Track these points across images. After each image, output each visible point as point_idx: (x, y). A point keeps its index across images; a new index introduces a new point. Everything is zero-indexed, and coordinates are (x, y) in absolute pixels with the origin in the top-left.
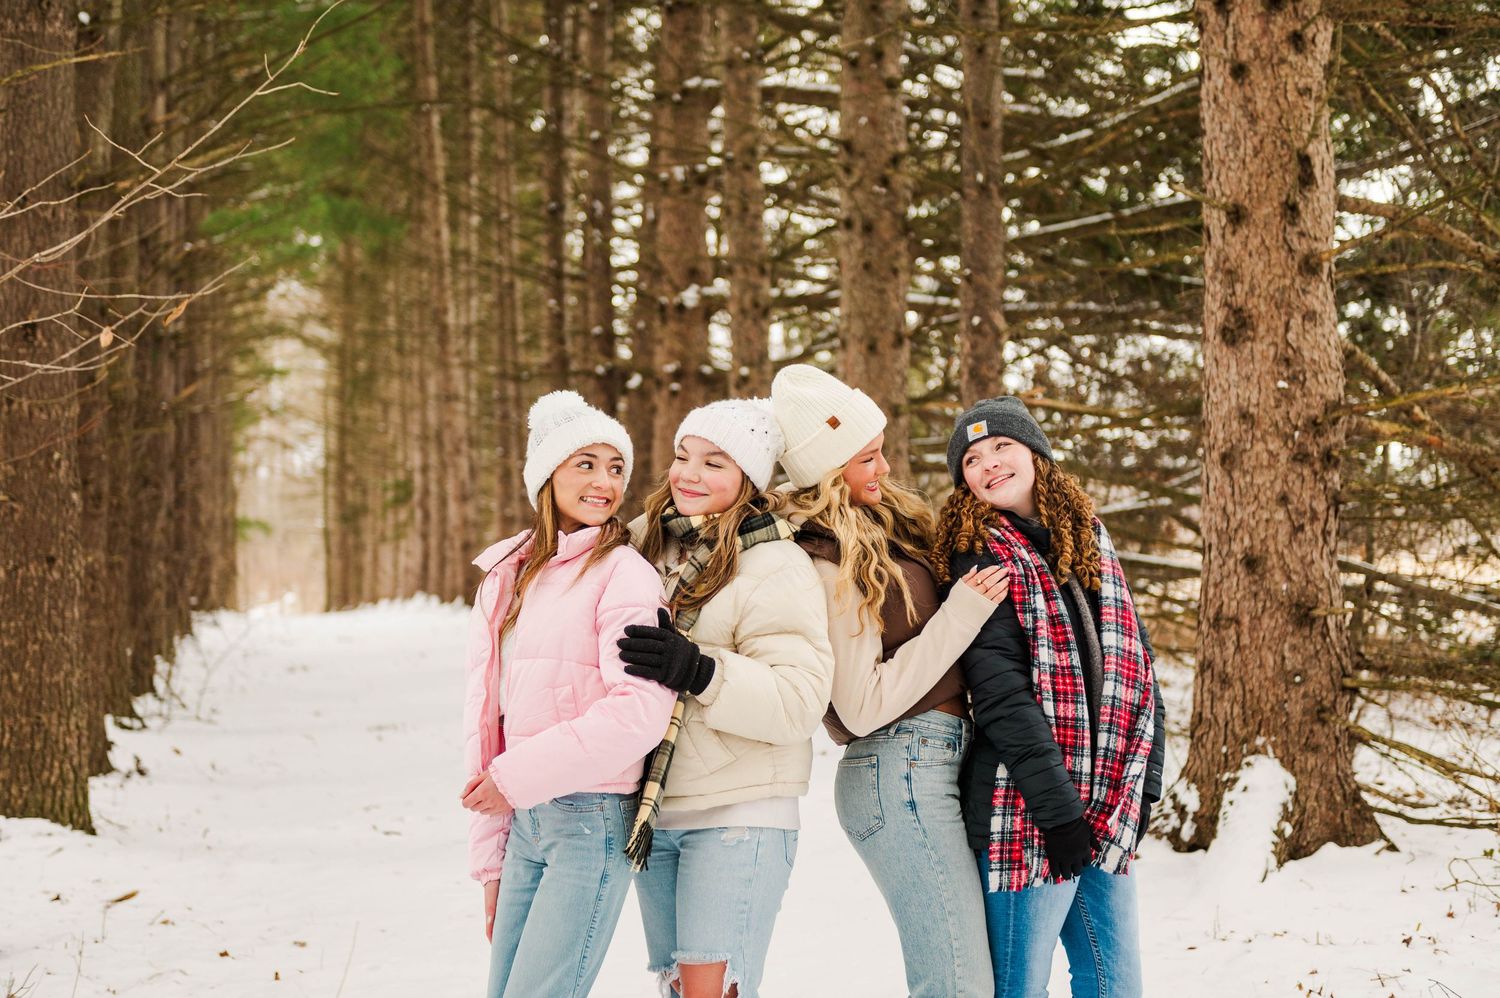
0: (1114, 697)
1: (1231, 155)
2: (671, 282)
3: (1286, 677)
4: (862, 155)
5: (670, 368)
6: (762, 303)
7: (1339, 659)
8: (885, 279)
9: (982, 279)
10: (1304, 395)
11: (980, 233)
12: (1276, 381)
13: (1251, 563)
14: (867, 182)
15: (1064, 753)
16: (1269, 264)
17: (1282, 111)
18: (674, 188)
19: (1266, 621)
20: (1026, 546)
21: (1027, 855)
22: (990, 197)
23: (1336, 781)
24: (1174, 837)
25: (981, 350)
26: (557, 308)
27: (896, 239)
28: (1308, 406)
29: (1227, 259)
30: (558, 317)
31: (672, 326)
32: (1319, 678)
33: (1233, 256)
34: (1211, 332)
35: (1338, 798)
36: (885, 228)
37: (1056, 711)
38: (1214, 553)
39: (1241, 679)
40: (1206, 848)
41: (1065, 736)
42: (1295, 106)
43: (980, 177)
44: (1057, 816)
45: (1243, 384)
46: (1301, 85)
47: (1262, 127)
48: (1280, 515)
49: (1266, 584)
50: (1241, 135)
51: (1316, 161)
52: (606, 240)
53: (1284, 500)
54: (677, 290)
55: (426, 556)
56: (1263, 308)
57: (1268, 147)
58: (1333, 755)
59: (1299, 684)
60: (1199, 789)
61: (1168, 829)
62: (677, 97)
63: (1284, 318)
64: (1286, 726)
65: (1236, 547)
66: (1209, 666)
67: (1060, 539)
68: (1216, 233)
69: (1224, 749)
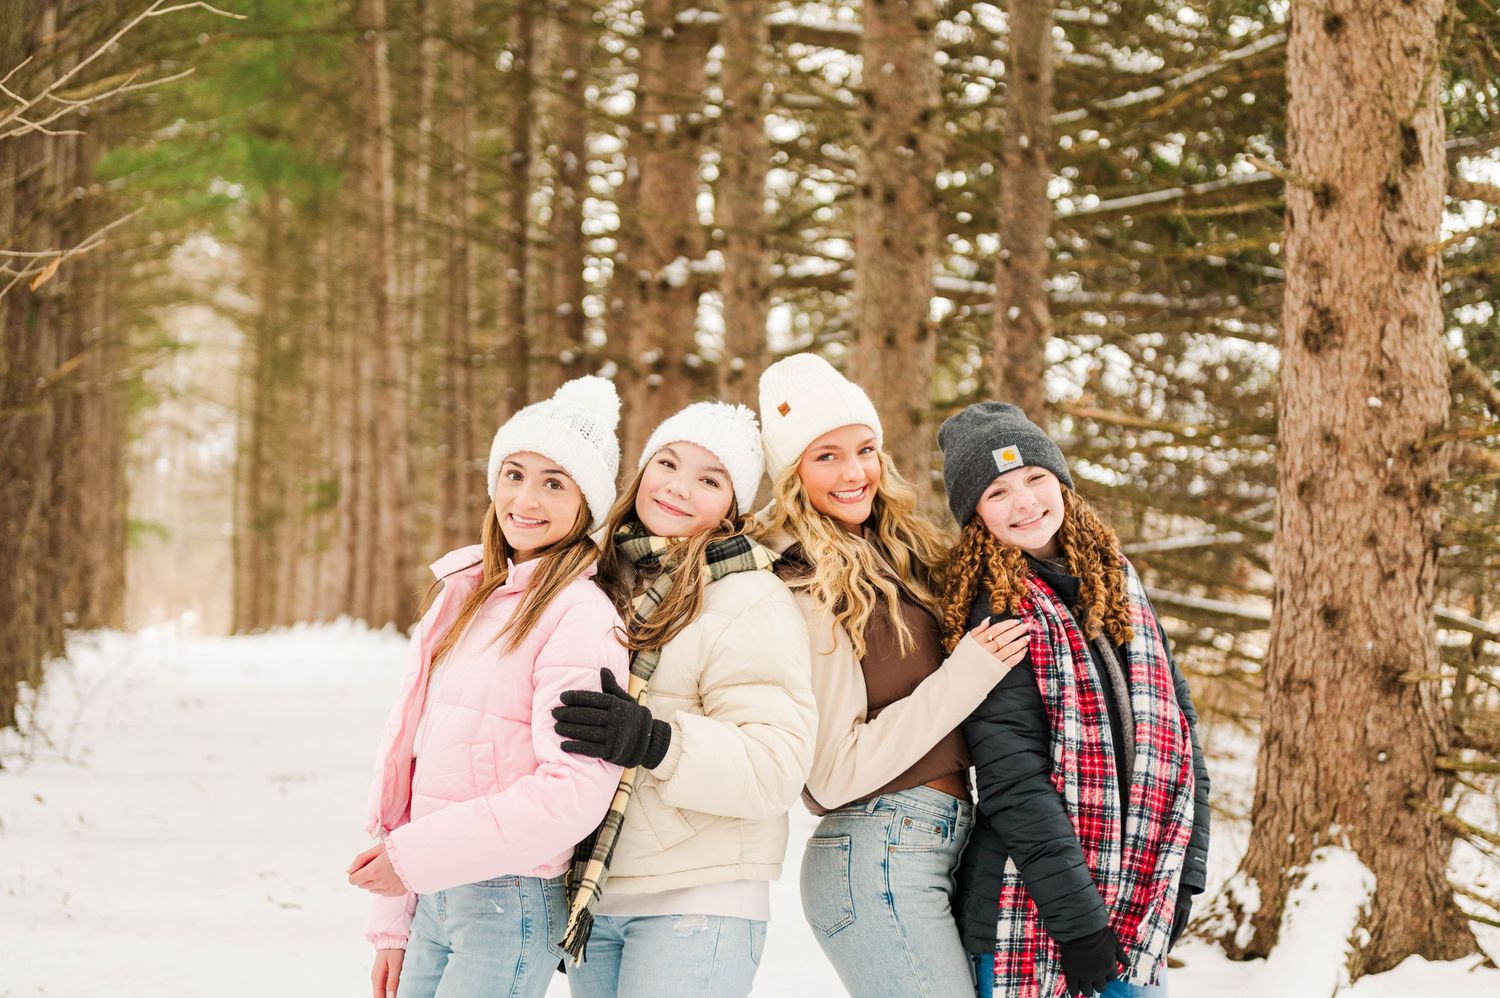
0: (1147, 774)
1: (1322, 125)
2: (654, 253)
3: (1369, 754)
4: (886, 109)
5: (650, 356)
6: (762, 282)
7: (1433, 734)
8: (909, 259)
9: (1022, 263)
10: (1400, 416)
11: (1022, 208)
12: (1366, 397)
13: (1330, 615)
14: (891, 142)
15: (1088, 848)
16: (1362, 257)
17: (1385, 74)
18: (661, 141)
19: (1346, 686)
20: (1050, 596)
21: (1039, 969)
22: (1034, 165)
23: (1424, 881)
24: (1228, 941)
25: (1019, 348)
26: (517, 279)
27: (923, 211)
28: (1405, 429)
29: (1312, 249)
30: (519, 293)
31: (654, 306)
32: (1408, 757)
33: (1320, 245)
34: (1291, 335)
35: (1427, 902)
36: (910, 198)
37: (1080, 797)
38: (1286, 601)
39: (1314, 754)
40: (1265, 957)
41: (1090, 827)
42: (1400, 68)
43: (1024, 141)
44: (1074, 927)
45: (1328, 399)
46: (1408, 44)
47: (1359, 92)
48: (1367, 558)
49: (1348, 640)
50: (1334, 101)
51: (1423, 136)
52: (580, 202)
53: (1372, 540)
54: (662, 263)
55: (352, 572)
56: (1354, 309)
57: (1366, 117)
58: (1422, 850)
59: (1383, 763)
60: (1260, 885)
61: (1221, 932)
62: (669, 32)
63: (1379, 322)
64: (1366, 813)
65: (1314, 596)
66: (1276, 738)
67: (1091, 588)
68: (1300, 217)
69: (1291, 839)
